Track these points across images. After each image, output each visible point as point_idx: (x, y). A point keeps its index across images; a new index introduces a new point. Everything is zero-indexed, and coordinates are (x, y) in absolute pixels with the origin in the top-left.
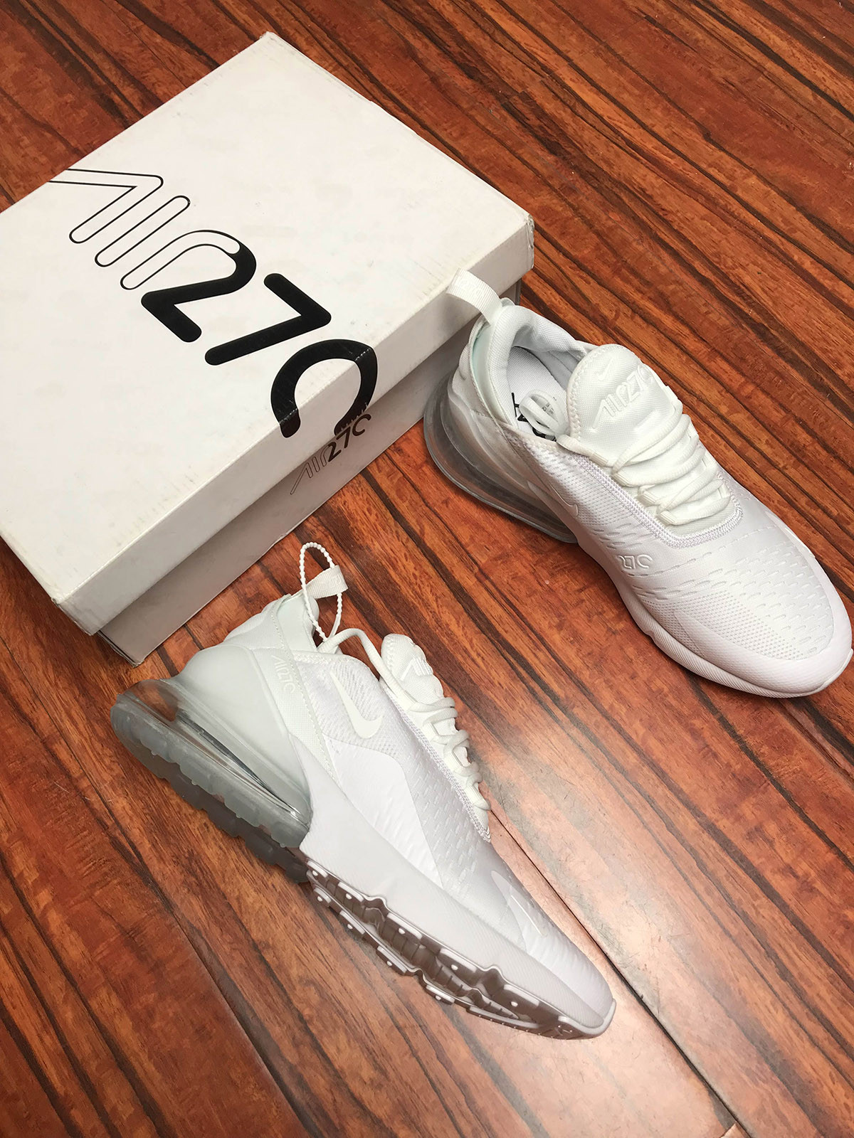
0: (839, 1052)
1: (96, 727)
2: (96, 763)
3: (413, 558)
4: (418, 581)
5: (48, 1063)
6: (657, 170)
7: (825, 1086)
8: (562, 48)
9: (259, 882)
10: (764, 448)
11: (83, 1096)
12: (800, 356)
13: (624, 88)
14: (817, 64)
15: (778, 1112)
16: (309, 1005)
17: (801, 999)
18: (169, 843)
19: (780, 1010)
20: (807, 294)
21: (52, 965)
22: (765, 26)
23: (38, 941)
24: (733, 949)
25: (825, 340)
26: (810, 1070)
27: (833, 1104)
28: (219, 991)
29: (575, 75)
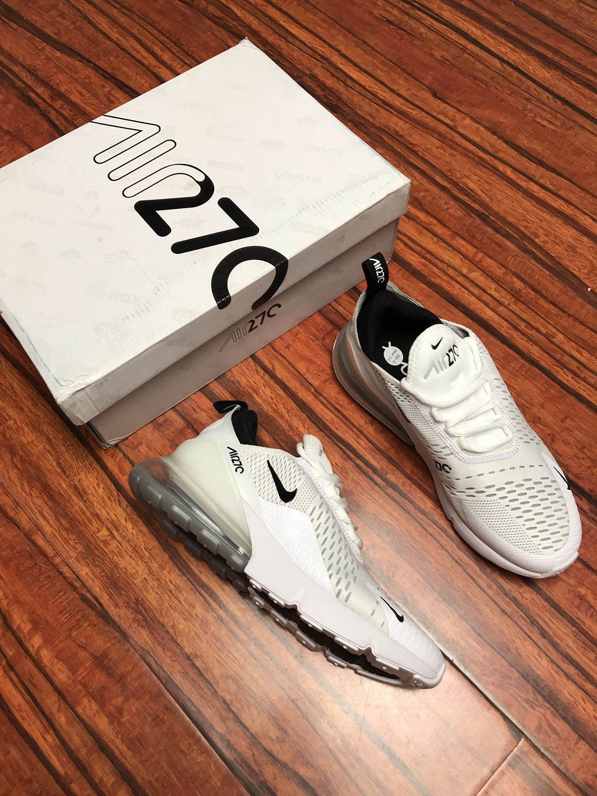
0: (586, 682)
1: (62, 520)
2: (65, 545)
3: (270, 387)
4: (275, 401)
5: (51, 754)
6: (404, 118)
7: (579, 706)
8: (334, 44)
9: (186, 613)
10: (493, 293)
11: (78, 774)
12: (511, 232)
13: (377, 67)
14: (501, 43)
15: (550, 726)
16: (230, 693)
17: (557, 649)
18: (121, 594)
19: (544, 659)
20: (511, 192)
21: (47, 687)
22: (465, 21)
23: (35, 671)
24: (509, 622)
25: (525, 220)
26: (568, 696)
27: (586, 717)
28: (166, 691)
29: (343, 60)
